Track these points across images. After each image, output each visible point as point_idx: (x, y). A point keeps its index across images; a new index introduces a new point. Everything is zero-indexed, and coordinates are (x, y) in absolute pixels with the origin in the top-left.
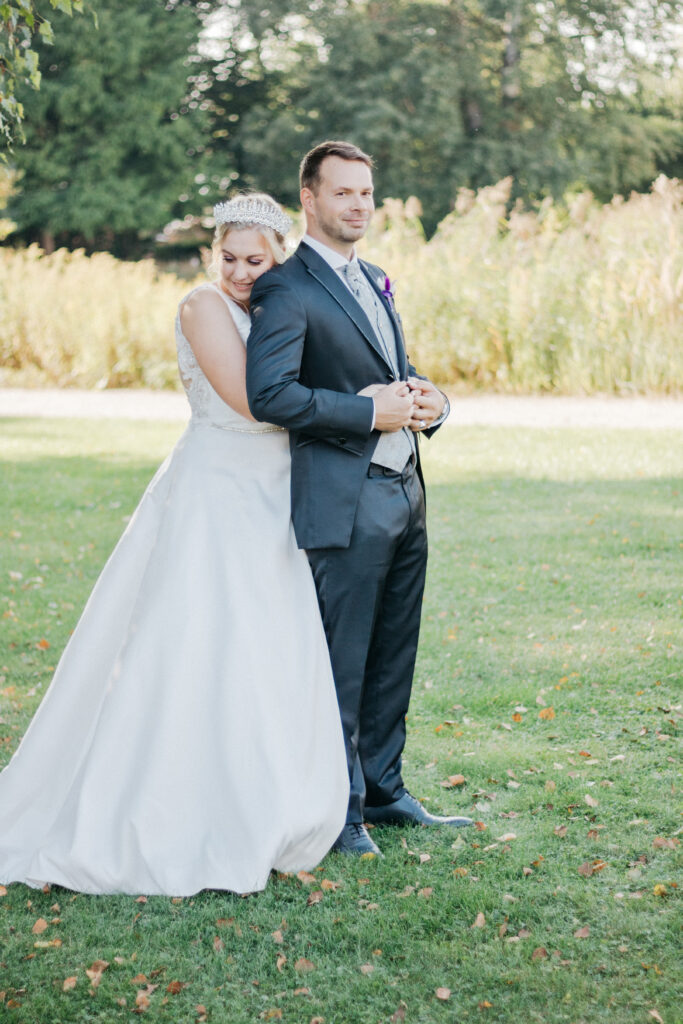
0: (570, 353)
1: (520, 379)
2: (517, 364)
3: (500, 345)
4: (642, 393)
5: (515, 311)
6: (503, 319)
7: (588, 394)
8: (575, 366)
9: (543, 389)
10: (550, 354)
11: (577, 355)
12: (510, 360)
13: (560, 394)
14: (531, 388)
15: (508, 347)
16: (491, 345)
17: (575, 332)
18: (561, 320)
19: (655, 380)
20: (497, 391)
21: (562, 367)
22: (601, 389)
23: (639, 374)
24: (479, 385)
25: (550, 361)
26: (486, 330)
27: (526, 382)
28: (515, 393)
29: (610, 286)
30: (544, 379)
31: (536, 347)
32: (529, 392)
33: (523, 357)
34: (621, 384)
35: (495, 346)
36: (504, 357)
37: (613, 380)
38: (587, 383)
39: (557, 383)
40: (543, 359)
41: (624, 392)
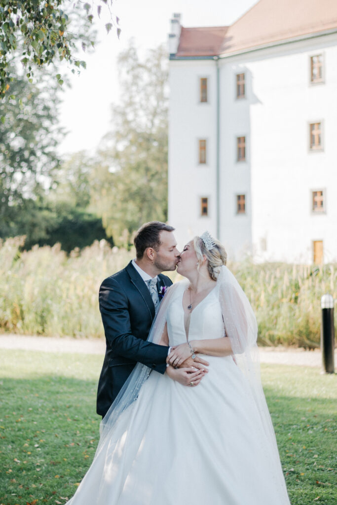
0: (53, 317)
1: (27, 328)
2: (27, 320)
3: (18, 311)
4: (87, 337)
5: (27, 297)
6: (21, 299)
7: (61, 337)
8: (54, 323)
9: (39, 334)
10: (42, 317)
11: (56, 318)
12: (23, 319)
13: (47, 336)
14: (33, 333)
15: (22, 312)
16: (14, 312)
17: (55, 307)
18: (49, 302)
19: (93, 331)
20: (15, 333)
21: (49, 323)
22: (67, 334)
23: (86, 328)
24: (7, 330)
25: (43, 320)
26: (12, 304)
27: (30, 329)
28: (24, 334)
29: (72, 287)
30: (40, 329)
31: (36, 313)
32: (32, 334)
33: (29, 318)
34: (77, 332)
35: (16, 313)
36: (20, 318)
37: (73, 331)
38: (60, 331)
39: (45, 330)
40: (39, 319)
41: (78, 336)
